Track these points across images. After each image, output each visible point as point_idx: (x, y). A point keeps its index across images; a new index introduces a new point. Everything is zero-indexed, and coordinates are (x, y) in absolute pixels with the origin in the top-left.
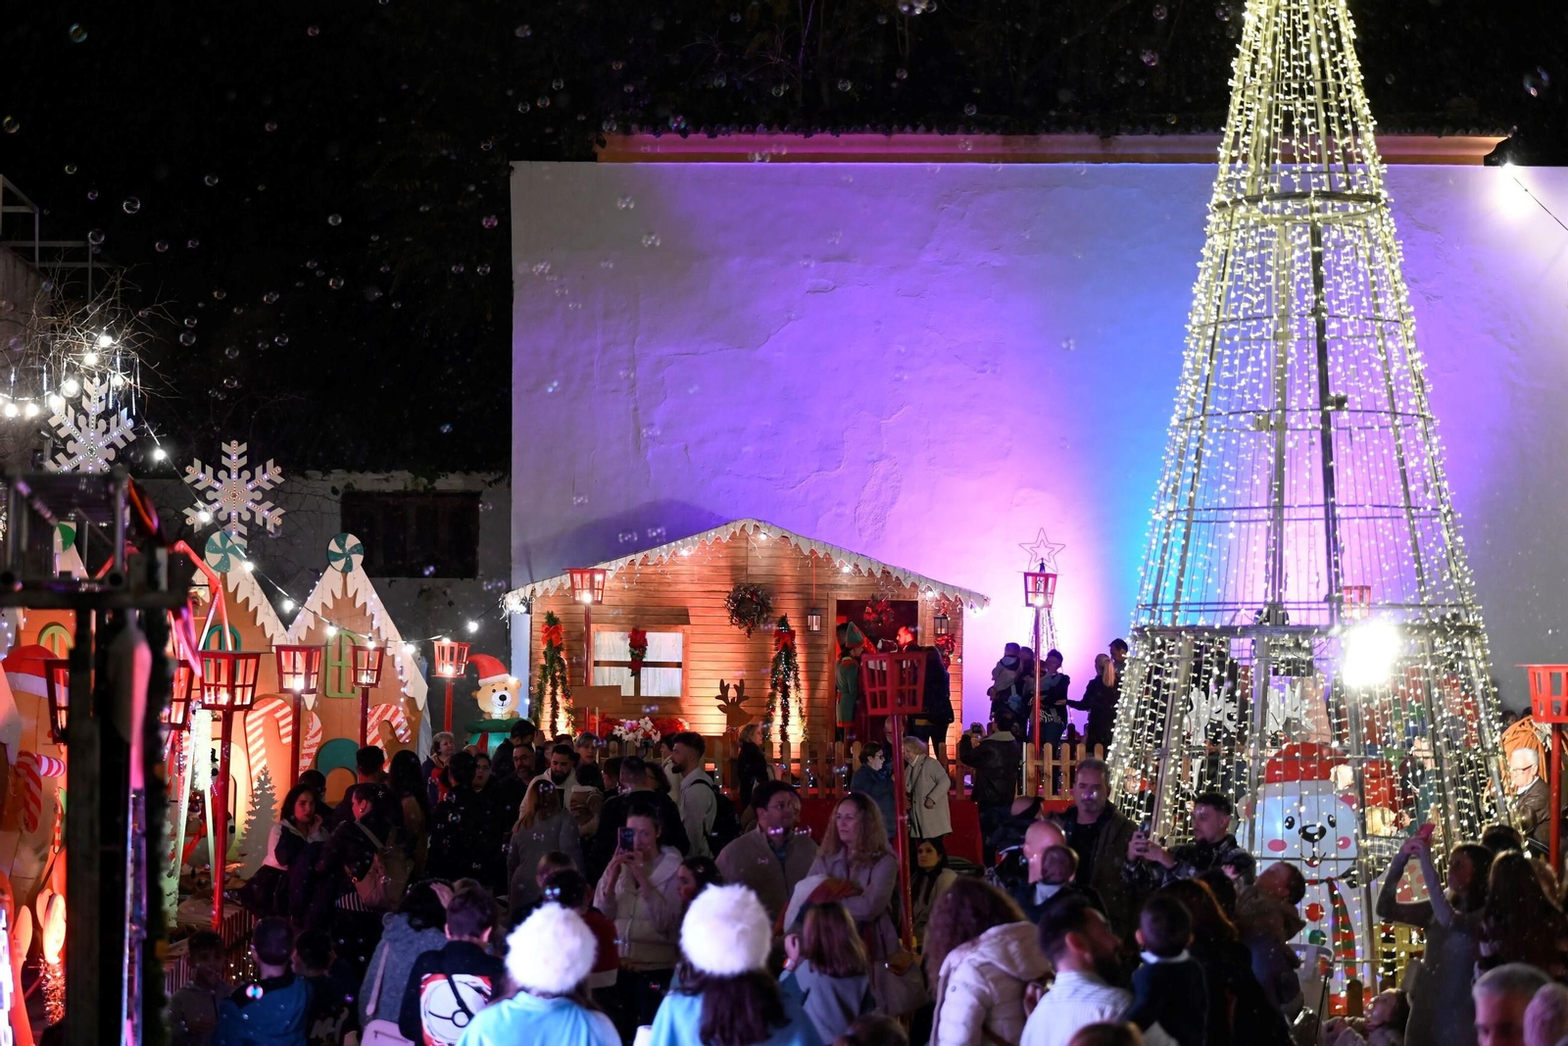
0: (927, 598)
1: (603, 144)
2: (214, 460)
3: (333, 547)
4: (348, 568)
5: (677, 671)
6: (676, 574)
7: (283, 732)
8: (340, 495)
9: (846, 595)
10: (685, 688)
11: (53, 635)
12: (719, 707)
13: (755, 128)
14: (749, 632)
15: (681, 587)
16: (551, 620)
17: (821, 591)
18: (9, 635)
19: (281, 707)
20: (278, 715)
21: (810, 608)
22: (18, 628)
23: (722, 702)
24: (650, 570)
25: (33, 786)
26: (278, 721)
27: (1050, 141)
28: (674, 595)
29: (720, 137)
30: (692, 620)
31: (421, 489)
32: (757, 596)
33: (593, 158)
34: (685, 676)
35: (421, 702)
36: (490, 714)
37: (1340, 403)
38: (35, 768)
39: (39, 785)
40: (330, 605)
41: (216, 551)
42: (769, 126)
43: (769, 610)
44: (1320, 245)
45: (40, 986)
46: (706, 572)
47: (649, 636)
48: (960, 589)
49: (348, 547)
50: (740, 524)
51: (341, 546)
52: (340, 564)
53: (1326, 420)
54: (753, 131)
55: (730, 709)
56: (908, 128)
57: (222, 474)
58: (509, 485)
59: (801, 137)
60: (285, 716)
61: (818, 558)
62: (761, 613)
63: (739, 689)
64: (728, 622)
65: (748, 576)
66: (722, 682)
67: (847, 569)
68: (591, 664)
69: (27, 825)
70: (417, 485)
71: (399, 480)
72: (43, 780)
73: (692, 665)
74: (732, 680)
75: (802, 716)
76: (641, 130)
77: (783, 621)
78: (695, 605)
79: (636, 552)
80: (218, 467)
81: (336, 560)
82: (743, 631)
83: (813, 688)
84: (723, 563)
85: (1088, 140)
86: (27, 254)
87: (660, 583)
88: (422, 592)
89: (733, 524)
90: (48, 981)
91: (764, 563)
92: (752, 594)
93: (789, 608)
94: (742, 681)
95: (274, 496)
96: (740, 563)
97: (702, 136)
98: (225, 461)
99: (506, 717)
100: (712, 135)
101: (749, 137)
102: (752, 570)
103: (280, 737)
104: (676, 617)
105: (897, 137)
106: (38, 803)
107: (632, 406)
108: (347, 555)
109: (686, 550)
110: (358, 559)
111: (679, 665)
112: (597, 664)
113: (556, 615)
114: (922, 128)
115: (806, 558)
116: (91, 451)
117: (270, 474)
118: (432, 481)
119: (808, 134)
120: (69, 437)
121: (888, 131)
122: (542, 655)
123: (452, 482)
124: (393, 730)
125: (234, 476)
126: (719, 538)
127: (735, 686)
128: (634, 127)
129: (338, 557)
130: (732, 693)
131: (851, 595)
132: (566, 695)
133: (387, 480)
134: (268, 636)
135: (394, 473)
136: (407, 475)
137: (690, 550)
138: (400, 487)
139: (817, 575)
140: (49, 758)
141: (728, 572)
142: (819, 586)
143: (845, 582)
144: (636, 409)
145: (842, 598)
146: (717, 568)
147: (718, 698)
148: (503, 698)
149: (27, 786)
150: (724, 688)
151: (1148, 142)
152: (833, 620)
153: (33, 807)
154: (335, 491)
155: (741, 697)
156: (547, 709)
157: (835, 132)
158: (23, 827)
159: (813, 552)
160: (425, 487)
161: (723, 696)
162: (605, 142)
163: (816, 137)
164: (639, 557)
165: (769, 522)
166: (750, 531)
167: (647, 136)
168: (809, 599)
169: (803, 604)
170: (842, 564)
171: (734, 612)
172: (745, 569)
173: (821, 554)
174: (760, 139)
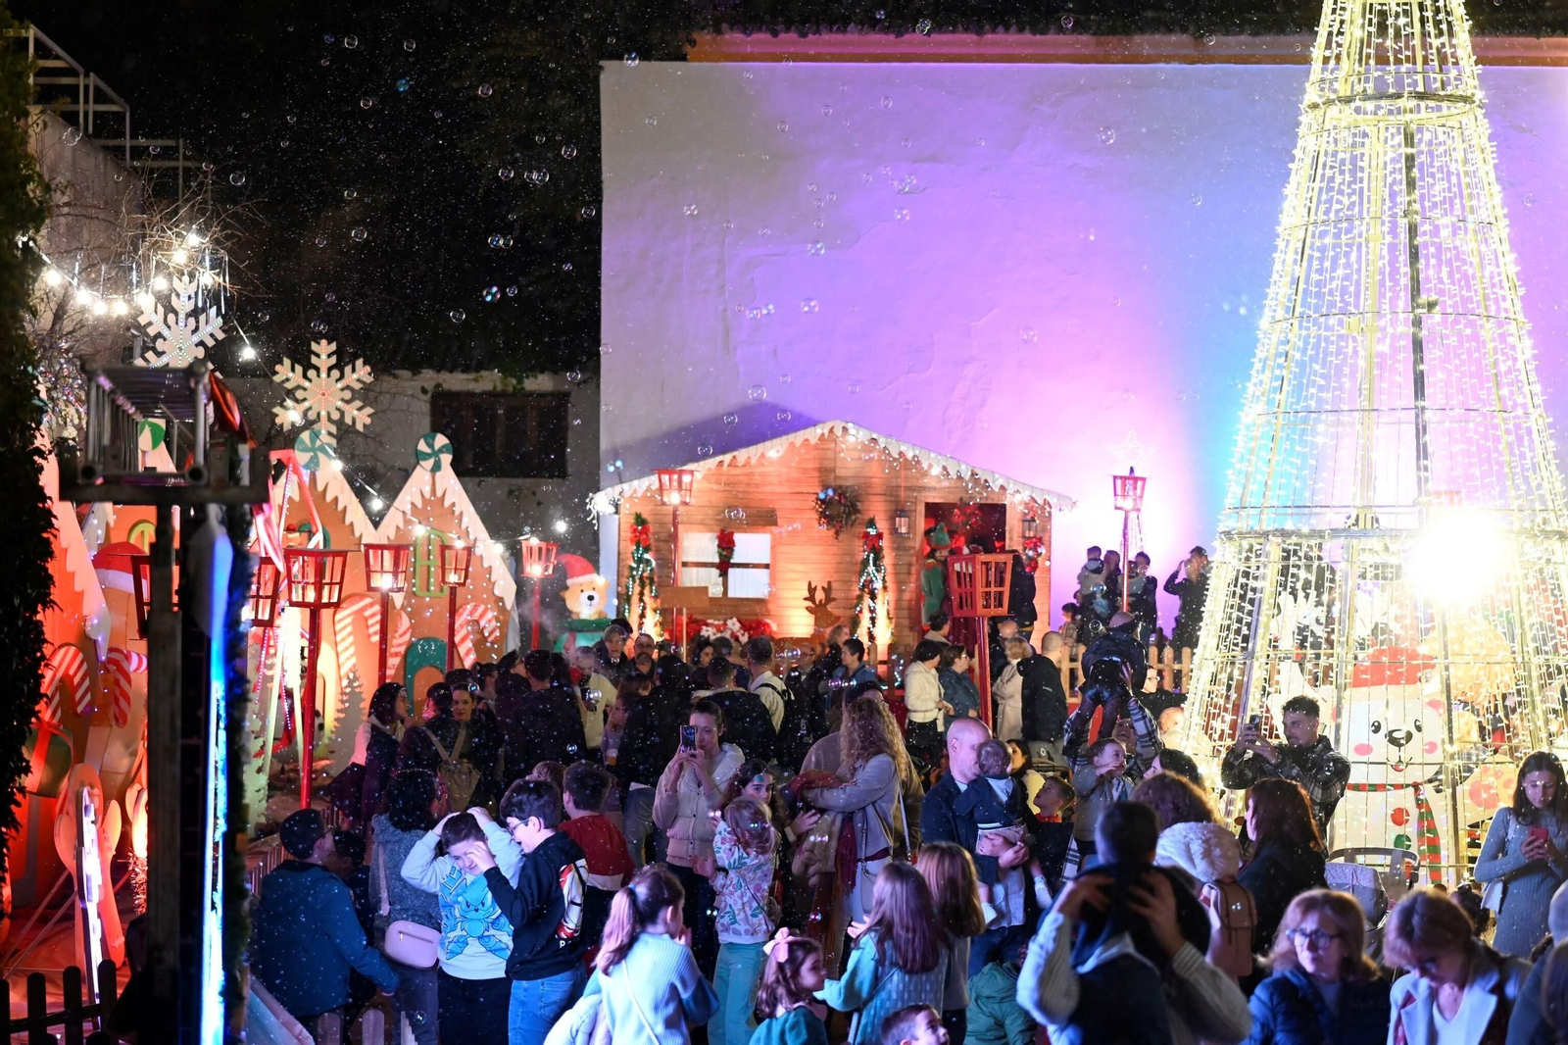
0: (1015, 503)
1: (693, 43)
2: (303, 359)
3: (422, 446)
4: (437, 467)
5: (765, 571)
6: (763, 475)
7: (370, 630)
8: (429, 395)
9: (934, 498)
10: (772, 590)
11: (142, 532)
12: (807, 608)
13: (846, 28)
14: (837, 533)
15: (769, 488)
16: (640, 520)
17: (910, 493)
18: (100, 532)
19: (371, 605)
20: (367, 613)
21: (898, 511)
22: (107, 524)
23: (809, 604)
24: (738, 471)
25: (123, 682)
26: (367, 619)
27: (1143, 42)
28: (761, 496)
29: (811, 36)
30: (780, 521)
31: (510, 389)
32: (846, 498)
33: (680, 58)
34: (773, 581)
35: (510, 601)
36: (578, 614)
37: (1431, 306)
38: (125, 664)
39: (129, 680)
40: (419, 504)
41: (306, 450)
42: (861, 26)
43: (857, 511)
44: (1412, 146)
45: (129, 880)
46: (795, 474)
47: (738, 537)
48: (1049, 492)
49: (437, 447)
50: (829, 425)
51: (431, 445)
52: (430, 463)
53: (1417, 323)
54: (843, 30)
55: (818, 610)
56: (1000, 28)
57: (311, 373)
58: (598, 386)
59: (892, 37)
60: (373, 615)
61: (906, 460)
62: (849, 515)
63: (827, 590)
64: (817, 524)
65: (836, 478)
66: (810, 583)
67: (936, 471)
68: (678, 565)
69: (117, 719)
70: (507, 385)
71: (489, 380)
72: (132, 676)
73: (781, 566)
74: (819, 582)
75: (890, 618)
76: (731, 29)
77: (871, 523)
78: (783, 507)
79: (724, 452)
80: (308, 366)
81: (425, 459)
82: (832, 532)
83: (900, 591)
84: (811, 465)
85: (1181, 40)
86: (118, 152)
87: (749, 485)
88: (511, 492)
89: (821, 426)
90: (137, 874)
91: (853, 465)
92: (842, 495)
93: (877, 509)
94: (829, 583)
95: (364, 395)
96: (828, 464)
97: (793, 36)
98: (314, 360)
99: (594, 617)
100: (804, 35)
101: (839, 37)
102: (840, 472)
103: (369, 636)
104: (764, 519)
105: (989, 37)
106: (128, 699)
107: (721, 308)
108: (436, 454)
109: (774, 450)
110: (446, 459)
111: (767, 566)
112: (685, 564)
113: (644, 516)
114: (1013, 28)
115: (895, 460)
116: (181, 349)
117: (360, 373)
118: (520, 381)
119: (899, 34)
120: (159, 335)
121: (980, 31)
122: (630, 556)
123: (541, 383)
124: (481, 632)
125: (324, 375)
126: (807, 440)
127: (823, 588)
128: (724, 26)
129: (427, 456)
130: (820, 595)
131: (941, 497)
132: (654, 596)
133: (476, 380)
134: (357, 534)
135: (484, 373)
136: (496, 375)
137: (778, 451)
138: (489, 387)
139: (906, 478)
140: (138, 655)
141: (817, 474)
142: (907, 488)
143: (933, 484)
144: (725, 310)
145: (931, 500)
146: (805, 471)
147: (805, 599)
148: (591, 598)
149: (117, 682)
150: (812, 590)
151: (1240, 42)
152: (921, 524)
153: (123, 703)
154: (424, 391)
155: (829, 599)
156: (635, 608)
158: (113, 722)
159: (901, 454)
160: (514, 387)
161: (811, 598)
162: (695, 42)
163: (908, 37)
164: (727, 458)
165: (858, 424)
166: (838, 432)
167: (738, 36)
168: (897, 502)
169: (894, 507)
170: (930, 466)
171: (822, 515)
172: (833, 470)
173: (910, 455)
174: (854, 38)
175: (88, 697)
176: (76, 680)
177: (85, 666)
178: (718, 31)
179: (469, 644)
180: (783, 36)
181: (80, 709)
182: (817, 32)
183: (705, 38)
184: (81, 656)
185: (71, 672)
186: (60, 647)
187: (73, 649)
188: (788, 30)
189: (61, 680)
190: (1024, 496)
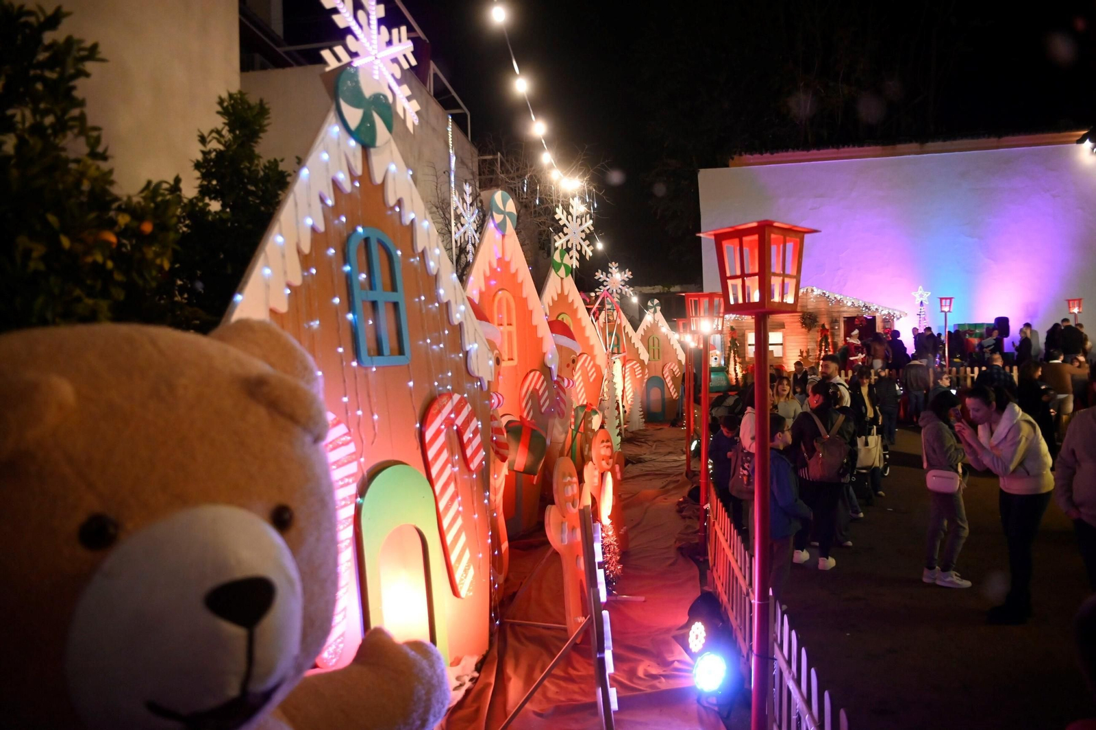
0: (881, 315)
3: (650, 304)
4: (655, 312)
5: (781, 347)
7: (637, 373)
10: (784, 353)
11: (563, 318)
14: (809, 330)
16: (732, 329)
17: (838, 314)
19: (635, 364)
21: (834, 321)
25: (562, 394)
26: (634, 369)
27: (901, 147)
30: (786, 327)
32: (812, 317)
33: (727, 166)
34: (784, 349)
35: (683, 362)
36: (711, 365)
38: (562, 384)
39: (564, 392)
40: (649, 325)
42: (793, 149)
43: (817, 322)
47: (767, 335)
48: (896, 310)
49: (655, 304)
50: (806, 288)
51: (653, 304)
52: (652, 310)
54: (787, 151)
56: (846, 146)
57: (609, 275)
60: (638, 367)
61: (837, 300)
62: (813, 323)
63: (808, 352)
64: (800, 327)
65: (808, 309)
66: (800, 349)
67: (849, 304)
69: (559, 414)
70: (666, 290)
72: (566, 390)
73: (787, 344)
74: (804, 349)
76: (746, 154)
77: (823, 326)
78: (788, 321)
80: (608, 272)
82: (807, 330)
85: (914, 146)
91: (815, 304)
92: (810, 316)
94: (808, 349)
96: (804, 304)
99: (717, 366)
101: (785, 154)
102: (810, 307)
103: (636, 376)
105: (842, 150)
106: (564, 403)
108: (654, 307)
110: (658, 308)
111: (781, 344)
112: (750, 345)
113: (734, 327)
114: (851, 146)
115: (832, 300)
116: (575, 233)
117: (628, 274)
118: (669, 289)
119: (808, 151)
120: (565, 225)
122: (729, 342)
123: (676, 289)
124: (674, 372)
128: (743, 153)
129: (652, 307)
130: (805, 354)
131: (851, 315)
132: (739, 357)
133: (653, 289)
134: (630, 336)
135: (656, 286)
136: (660, 287)
138: (658, 291)
139: (837, 308)
142: (838, 312)
143: (848, 309)
145: (847, 316)
148: (716, 359)
149: (558, 394)
150: (802, 352)
151: (939, 144)
152: (842, 324)
153: (562, 405)
155: (809, 356)
156: (732, 362)
157: (819, 149)
158: (557, 415)
159: (835, 298)
162: (733, 158)
163: (811, 152)
165: (818, 288)
166: (810, 291)
167: (748, 156)
168: (832, 317)
169: (830, 319)
170: (847, 302)
171: (803, 323)
172: (807, 306)
173: (839, 298)
174: (790, 154)
175: (548, 402)
176: (541, 392)
177: (545, 384)
178: (741, 155)
179: (669, 378)
180: (765, 155)
181: (543, 410)
182: (777, 152)
183: (736, 157)
184: (542, 377)
185: (538, 387)
186: (531, 372)
187: (538, 373)
188: (766, 152)
189: (532, 392)
190: (885, 312)
